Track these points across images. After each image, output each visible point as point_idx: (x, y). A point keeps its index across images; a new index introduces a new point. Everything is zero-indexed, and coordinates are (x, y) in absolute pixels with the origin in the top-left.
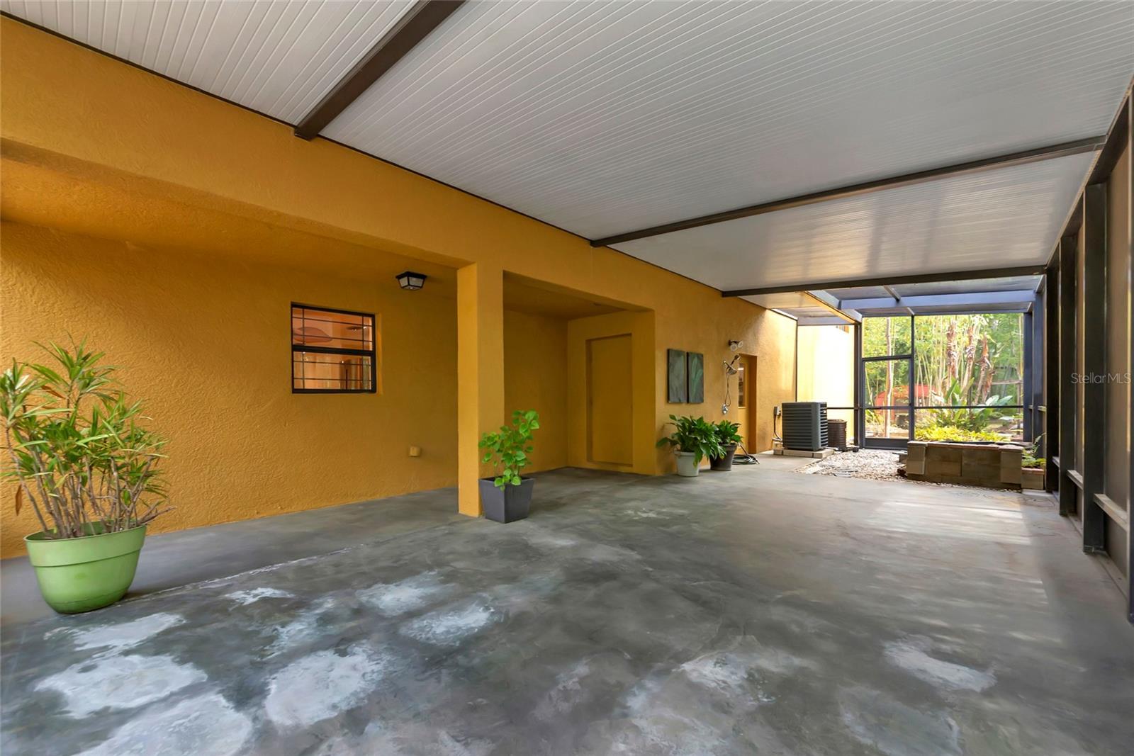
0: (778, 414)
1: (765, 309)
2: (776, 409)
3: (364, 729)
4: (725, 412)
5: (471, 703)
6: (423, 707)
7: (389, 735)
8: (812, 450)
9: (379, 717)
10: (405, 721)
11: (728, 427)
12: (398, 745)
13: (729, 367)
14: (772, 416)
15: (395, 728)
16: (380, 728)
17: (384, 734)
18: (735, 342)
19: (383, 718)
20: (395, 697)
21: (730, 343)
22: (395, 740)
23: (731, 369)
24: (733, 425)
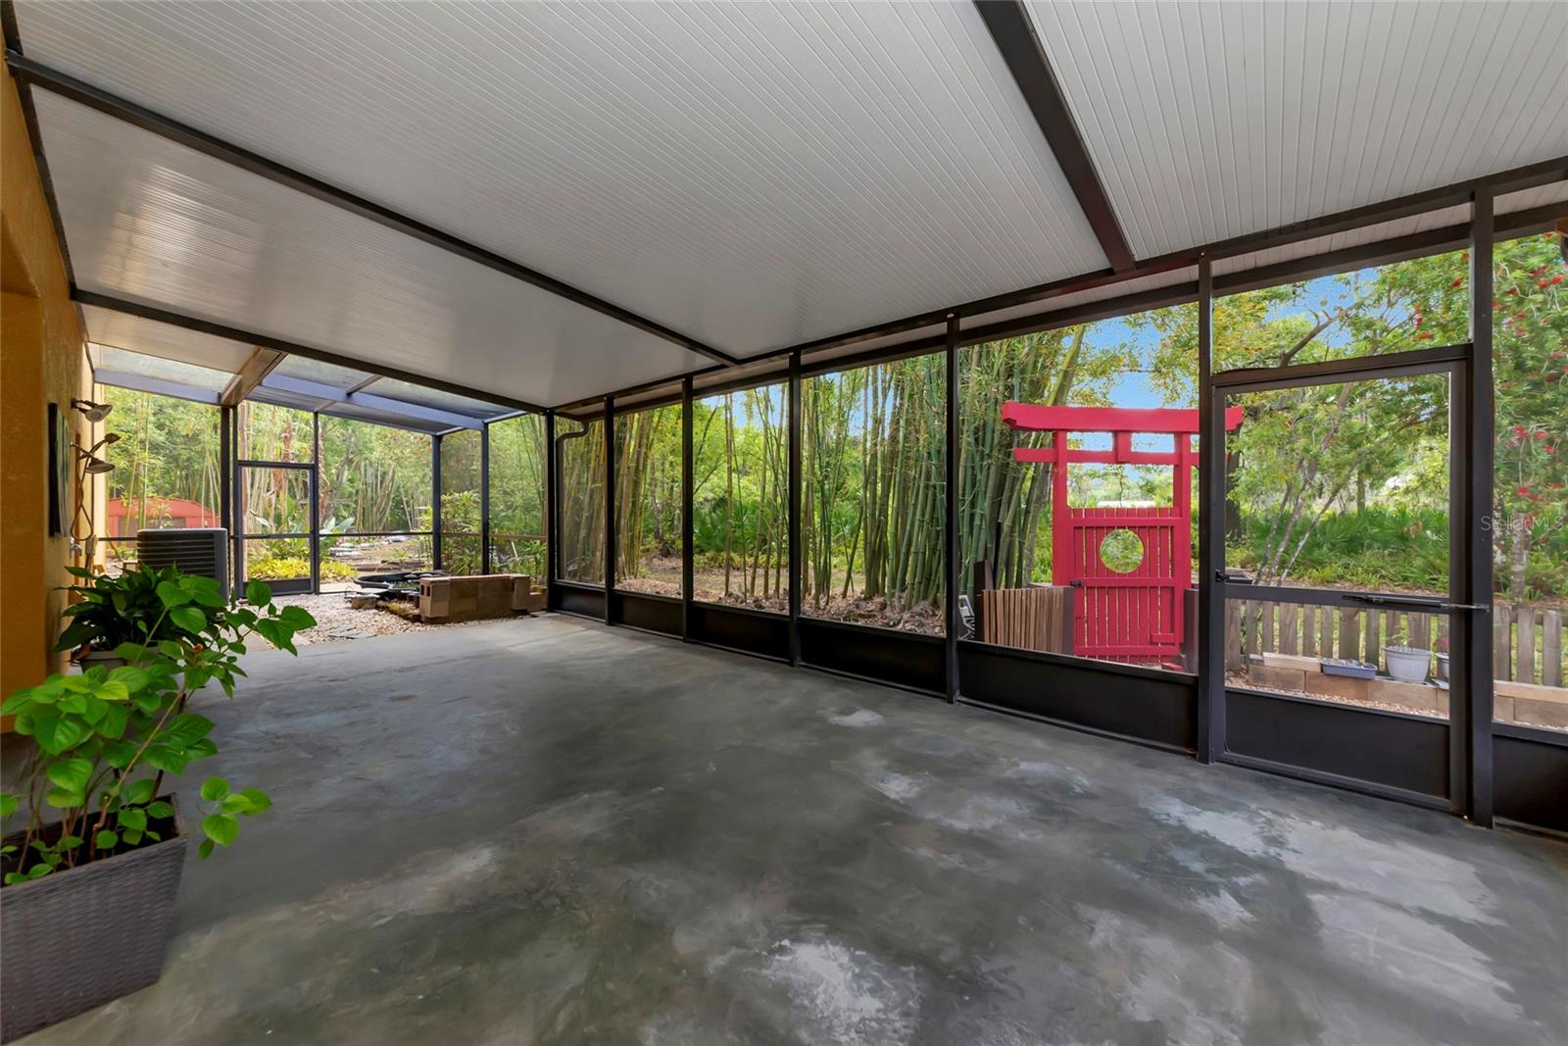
1: (85, 340)
3: (1151, 1022)
4: (74, 553)
5: (1032, 929)
6: (1067, 971)
7: (1134, 990)
9: (1119, 1013)
10: (1103, 983)
12: (1139, 977)
13: (87, 456)
15: (1122, 988)
16: (1133, 1004)
17: (1139, 997)
19: (1118, 1007)
20: (1073, 1009)
22: (1136, 982)
23: (96, 459)
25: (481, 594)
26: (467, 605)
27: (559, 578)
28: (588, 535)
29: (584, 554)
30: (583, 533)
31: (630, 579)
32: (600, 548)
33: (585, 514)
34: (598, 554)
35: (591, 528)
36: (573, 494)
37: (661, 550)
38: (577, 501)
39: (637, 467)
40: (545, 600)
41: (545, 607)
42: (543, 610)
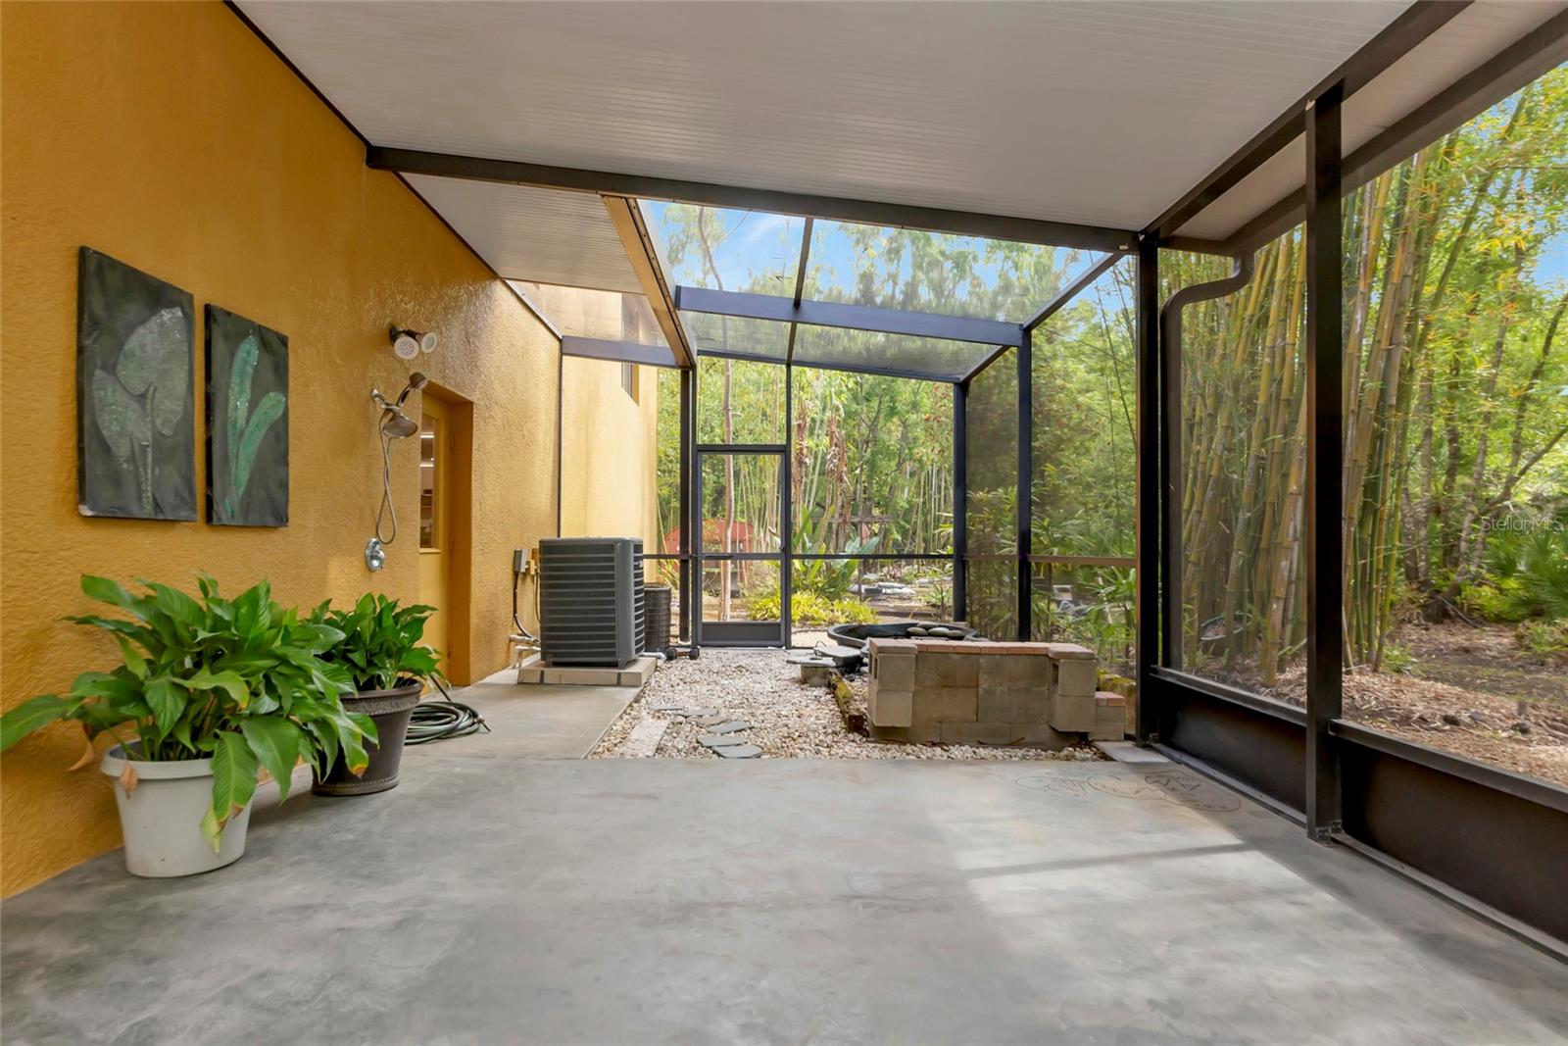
0: (523, 570)
1: (494, 275)
2: (517, 555)
4: (376, 563)
8: (615, 665)
11: (388, 622)
13: (388, 411)
14: (510, 575)
18: (411, 334)
21: (393, 335)
23: (395, 417)
24: (405, 611)
25: (984, 685)
26: (955, 706)
27: (1167, 663)
28: (1251, 564)
29: (1241, 607)
30: (1237, 559)
31: (1360, 673)
32: (1281, 592)
33: (1244, 515)
34: (1276, 607)
35: (1257, 550)
36: (1214, 473)
37: (1424, 606)
38: (1224, 486)
39: (1383, 393)
40: (1130, 714)
41: (1132, 732)
42: (1128, 737)
